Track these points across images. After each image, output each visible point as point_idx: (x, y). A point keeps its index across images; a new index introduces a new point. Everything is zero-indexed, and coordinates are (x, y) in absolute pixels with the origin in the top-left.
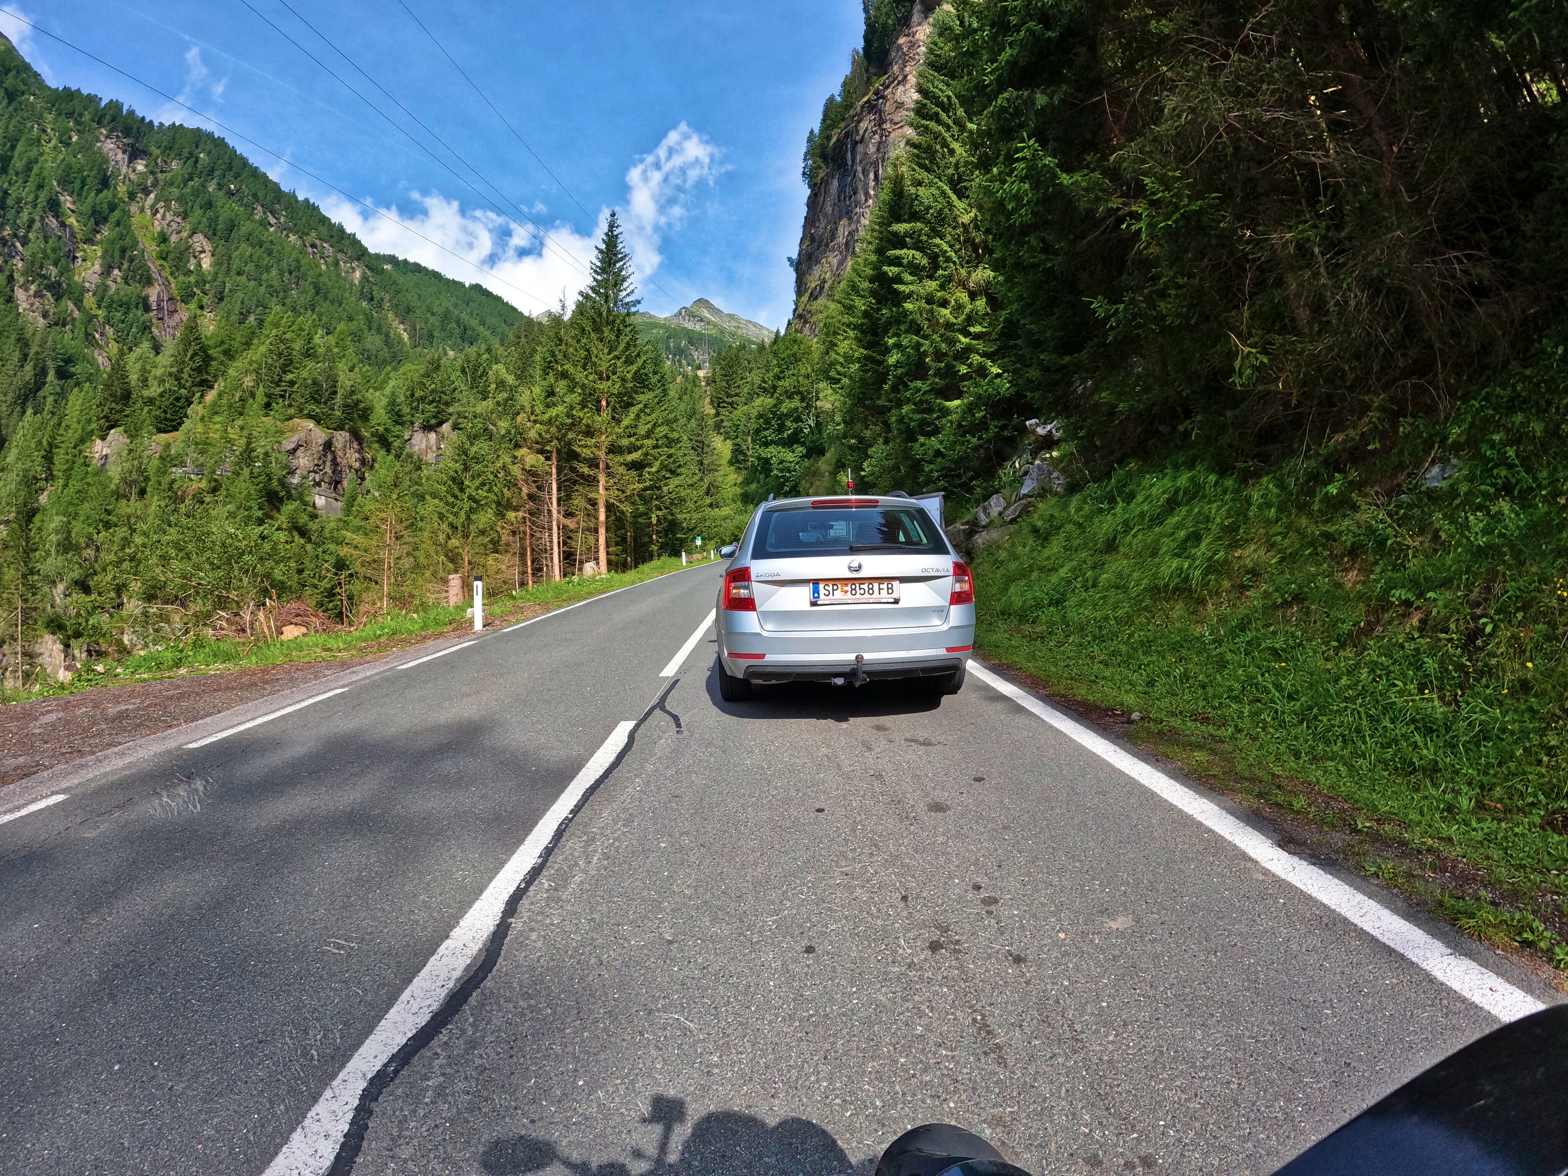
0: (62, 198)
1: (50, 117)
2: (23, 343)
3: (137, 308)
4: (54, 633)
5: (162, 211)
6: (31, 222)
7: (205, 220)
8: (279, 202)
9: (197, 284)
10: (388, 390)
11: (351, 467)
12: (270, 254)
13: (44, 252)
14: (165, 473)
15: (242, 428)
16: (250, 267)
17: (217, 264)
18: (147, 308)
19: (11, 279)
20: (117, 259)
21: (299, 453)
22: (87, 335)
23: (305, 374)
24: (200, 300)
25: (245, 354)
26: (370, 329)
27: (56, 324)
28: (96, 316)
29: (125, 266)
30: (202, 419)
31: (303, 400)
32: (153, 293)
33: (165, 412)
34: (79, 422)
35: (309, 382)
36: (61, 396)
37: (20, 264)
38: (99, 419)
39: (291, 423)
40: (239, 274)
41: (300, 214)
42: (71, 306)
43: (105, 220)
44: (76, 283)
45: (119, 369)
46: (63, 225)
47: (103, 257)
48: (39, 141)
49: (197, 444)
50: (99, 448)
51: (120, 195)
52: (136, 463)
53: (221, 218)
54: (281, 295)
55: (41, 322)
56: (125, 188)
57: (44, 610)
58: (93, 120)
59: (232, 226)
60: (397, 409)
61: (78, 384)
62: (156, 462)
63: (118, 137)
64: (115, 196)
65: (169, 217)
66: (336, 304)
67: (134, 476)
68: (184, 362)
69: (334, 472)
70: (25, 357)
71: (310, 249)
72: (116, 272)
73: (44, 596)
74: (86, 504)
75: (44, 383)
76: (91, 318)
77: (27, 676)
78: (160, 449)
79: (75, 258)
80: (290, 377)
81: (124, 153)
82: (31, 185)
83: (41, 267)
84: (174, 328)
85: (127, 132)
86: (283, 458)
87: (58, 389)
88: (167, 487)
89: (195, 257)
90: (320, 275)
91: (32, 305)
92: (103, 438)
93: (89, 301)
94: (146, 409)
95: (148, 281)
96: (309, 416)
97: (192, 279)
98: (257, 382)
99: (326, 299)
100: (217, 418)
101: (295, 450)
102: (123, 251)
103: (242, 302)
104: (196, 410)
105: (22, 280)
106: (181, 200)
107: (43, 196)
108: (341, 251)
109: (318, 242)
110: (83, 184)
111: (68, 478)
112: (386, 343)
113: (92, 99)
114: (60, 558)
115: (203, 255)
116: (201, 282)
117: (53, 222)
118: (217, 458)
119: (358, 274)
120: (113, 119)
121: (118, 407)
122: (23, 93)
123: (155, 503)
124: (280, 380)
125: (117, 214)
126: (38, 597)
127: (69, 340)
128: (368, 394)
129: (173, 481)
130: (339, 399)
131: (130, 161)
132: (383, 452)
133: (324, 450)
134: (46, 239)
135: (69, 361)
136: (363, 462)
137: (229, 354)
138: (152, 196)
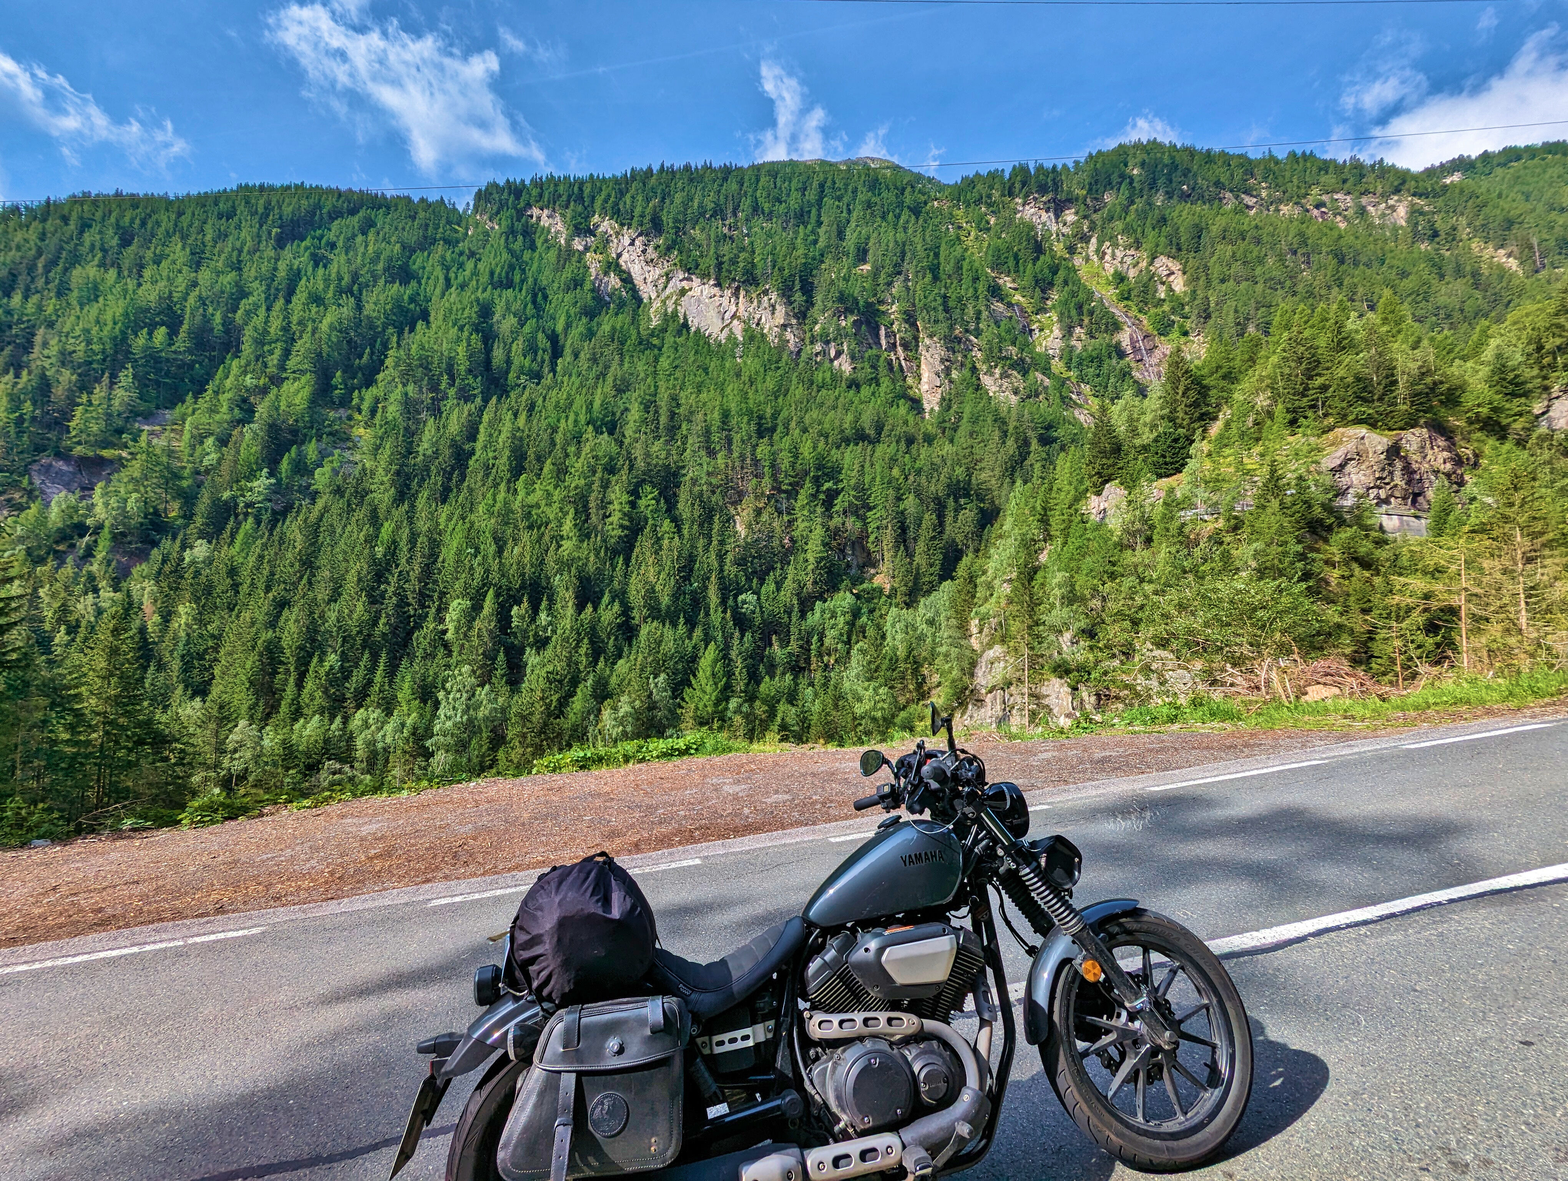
0: (1001, 282)
1: (960, 213)
2: (1000, 421)
3: (1110, 357)
4: (1061, 677)
5: (1109, 251)
6: (978, 313)
7: (1163, 239)
8: (1252, 175)
9: (1173, 311)
10: (1488, 354)
11: (1436, 472)
12: (1258, 241)
13: (999, 336)
14: (1172, 518)
15: (1262, 455)
16: (1237, 267)
17: (1193, 280)
18: (1121, 355)
19: (974, 369)
20: (1075, 318)
21: (1349, 468)
22: (1063, 398)
23: (1341, 372)
24: (1181, 327)
25: (1250, 372)
26: (1442, 276)
27: (1029, 397)
28: (1068, 379)
29: (1086, 321)
30: (1209, 455)
31: (1344, 404)
32: (1124, 338)
33: (1164, 456)
34: (1070, 484)
35: (1350, 380)
36: (1049, 462)
37: (979, 354)
38: (1091, 477)
39: (1331, 435)
40: (1223, 281)
41: (1288, 174)
42: (1039, 376)
43: (1051, 284)
44: (1039, 354)
45: (1104, 426)
46: (1010, 305)
47: (1060, 321)
48: (958, 238)
49: (1206, 482)
50: (1093, 505)
51: (1059, 254)
52: (1137, 513)
53: (1182, 229)
54: (1288, 283)
55: (1014, 399)
56: (1061, 245)
57: (1051, 656)
58: (1003, 195)
59: (1198, 232)
60: (1511, 376)
61: (1063, 448)
62: (1160, 509)
63: (1035, 199)
64: (1053, 257)
65: (1119, 254)
66: (1376, 265)
67: (1138, 525)
68: (1176, 401)
69: (1409, 483)
70: (1005, 434)
71: (1316, 212)
72: (1078, 330)
73: (1050, 644)
74: (1088, 559)
75: (1029, 453)
76: (1063, 382)
77: (1033, 714)
78: (1163, 494)
79: (1031, 331)
80: (1319, 381)
81: (1047, 211)
82: (967, 281)
83: (1000, 351)
84: (1158, 365)
85: (1043, 189)
86: (1327, 479)
87: (1044, 455)
88: (1175, 532)
89: (1163, 283)
90: (1340, 237)
91: (1001, 386)
92: (1098, 494)
93: (1057, 366)
94: (1141, 457)
95: (1116, 327)
96: (1358, 421)
97: (1166, 307)
98: (1274, 399)
99: (1356, 264)
100: (1227, 451)
101: (1342, 466)
102: (1080, 307)
103: (1236, 311)
104: (1200, 447)
105: (985, 368)
106: (1128, 230)
107: (982, 287)
108: (1366, 193)
109: (1324, 198)
110: (1016, 257)
111: (1067, 536)
112: (1476, 285)
113: (994, 175)
114: (1066, 610)
115: (1172, 278)
116: (1178, 306)
117: (999, 307)
118: (1234, 494)
119: (1402, 211)
120: (1024, 184)
121: (1110, 462)
122: (926, 203)
123: (1163, 551)
124: (1307, 389)
125: (1061, 274)
126: (1045, 645)
127: (1045, 408)
128: (1453, 369)
129: (1183, 525)
130: (1402, 389)
131: (1057, 216)
132: (1492, 442)
133: (1387, 458)
134: (997, 324)
135: (1049, 427)
136: (1458, 461)
137: (1231, 377)
138: (1094, 240)
